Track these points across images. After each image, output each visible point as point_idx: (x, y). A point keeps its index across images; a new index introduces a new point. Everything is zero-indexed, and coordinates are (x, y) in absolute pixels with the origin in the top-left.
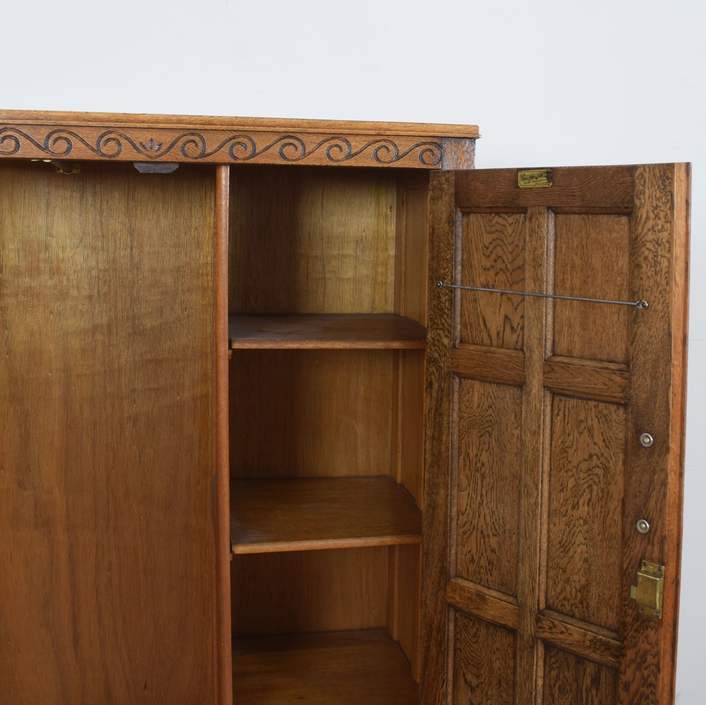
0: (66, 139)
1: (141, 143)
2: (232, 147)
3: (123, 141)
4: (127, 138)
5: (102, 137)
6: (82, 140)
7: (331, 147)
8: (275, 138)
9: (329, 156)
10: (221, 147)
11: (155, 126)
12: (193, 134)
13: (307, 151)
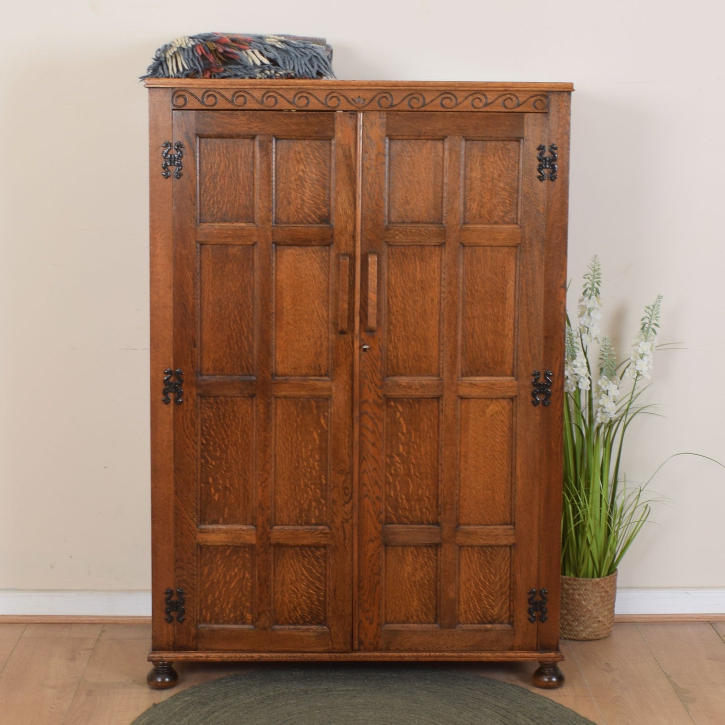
0: (306, 97)
1: (353, 99)
2: (410, 101)
3: (341, 98)
4: (344, 96)
5: (328, 95)
6: (316, 98)
7: (474, 99)
8: (437, 94)
9: (473, 105)
10: (403, 100)
11: (361, 88)
12: (385, 93)
13: (458, 102)
